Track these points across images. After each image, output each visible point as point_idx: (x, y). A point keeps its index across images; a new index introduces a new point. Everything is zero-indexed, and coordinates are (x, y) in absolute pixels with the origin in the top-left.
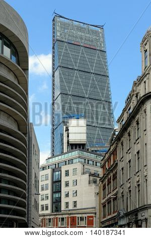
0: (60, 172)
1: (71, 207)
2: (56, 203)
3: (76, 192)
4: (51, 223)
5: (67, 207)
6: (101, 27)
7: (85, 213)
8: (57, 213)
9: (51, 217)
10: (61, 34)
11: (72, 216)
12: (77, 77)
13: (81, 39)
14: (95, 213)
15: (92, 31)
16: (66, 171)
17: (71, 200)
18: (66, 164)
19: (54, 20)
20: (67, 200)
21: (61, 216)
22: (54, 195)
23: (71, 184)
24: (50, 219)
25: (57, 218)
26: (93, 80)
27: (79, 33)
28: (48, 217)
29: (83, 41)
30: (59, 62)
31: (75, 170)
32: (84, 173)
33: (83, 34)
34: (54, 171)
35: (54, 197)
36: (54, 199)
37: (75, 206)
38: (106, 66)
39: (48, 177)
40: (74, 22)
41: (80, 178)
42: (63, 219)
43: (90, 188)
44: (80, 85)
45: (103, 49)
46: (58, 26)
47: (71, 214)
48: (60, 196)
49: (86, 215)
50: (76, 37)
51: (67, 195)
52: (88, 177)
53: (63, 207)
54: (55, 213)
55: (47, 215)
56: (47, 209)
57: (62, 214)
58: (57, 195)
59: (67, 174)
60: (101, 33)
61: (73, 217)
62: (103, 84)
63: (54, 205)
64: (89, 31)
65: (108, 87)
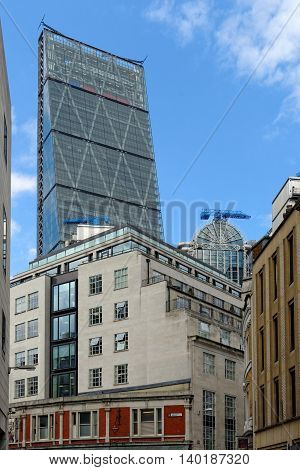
0: (73, 284)
1: (108, 382)
2: (63, 373)
3: (125, 338)
4: (47, 431)
5: (96, 382)
6: (138, 64)
7: (158, 398)
8: (67, 399)
9: (48, 411)
10: (56, 68)
11: (114, 405)
12: (91, 156)
13: (99, 81)
14: (191, 398)
15: (121, 69)
16: (92, 280)
17: (107, 362)
18: (90, 260)
19: (41, 39)
20: (96, 362)
21: (78, 408)
22: (55, 351)
23: (108, 315)
24: (43, 418)
25: (66, 414)
26: (123, 164)
27: (95, 71)
28: (38, 412)
29: (102, 86)
30: (52, 122)
31: (120, 273)
32: (148, 281)
33: (101, 73)
34: (53, 283)
35: (55, 356)
36: (55, 362)
37: (122, 379)
38: (149, 140)
39: (36, 300)
40: (83, 47)
41: (137, 296)
42: (85, 417)
43: (171, 322)
44: (97, 172)
45: (142, 106)
46: (51, 50)
47: (111, 400)
48: (72, 353)
49: (161, 404)
50: (88, 77)
51: (96, 349)
52: (165, 289)
53: (84, 384)
54: (61, 399)
55: (35, 406)
56: (33, 390)
57: (84, 402)
58: (64, 351)
59: (96, 286)
60: (138, 75)
61: (119, 410)
62: (143, 174)
63: (55, 380)
64: (114, 70)
65: (154, 182)
